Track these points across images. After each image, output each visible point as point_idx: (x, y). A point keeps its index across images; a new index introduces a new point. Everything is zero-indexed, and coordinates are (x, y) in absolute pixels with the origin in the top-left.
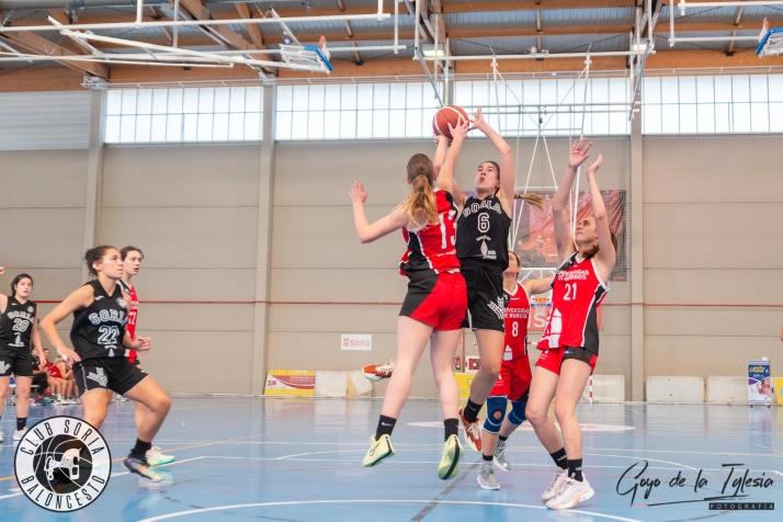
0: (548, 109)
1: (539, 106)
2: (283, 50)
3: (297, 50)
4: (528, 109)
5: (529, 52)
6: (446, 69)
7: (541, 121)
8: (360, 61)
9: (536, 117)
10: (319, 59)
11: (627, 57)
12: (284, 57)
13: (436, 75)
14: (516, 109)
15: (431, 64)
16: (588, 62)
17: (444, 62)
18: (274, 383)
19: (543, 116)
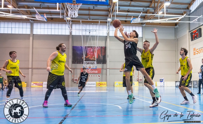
0: (91, 30)
1: (89, 30)
2: (36, 16)
3: (39, 16)
4: (87, 30)
5: (88, 19)
6: (71, 21)
7: (90, 33)
8: (52, 19)
9: (89, 32)
10: (44, 18)
11: (107, 22)
12: (36, 17)
13: (69, 22)
14: (85, 30)
15: (68, 21)
16: (99, 22)
17: (70, 20)
18: (33, 85)
19: (90, 32)
